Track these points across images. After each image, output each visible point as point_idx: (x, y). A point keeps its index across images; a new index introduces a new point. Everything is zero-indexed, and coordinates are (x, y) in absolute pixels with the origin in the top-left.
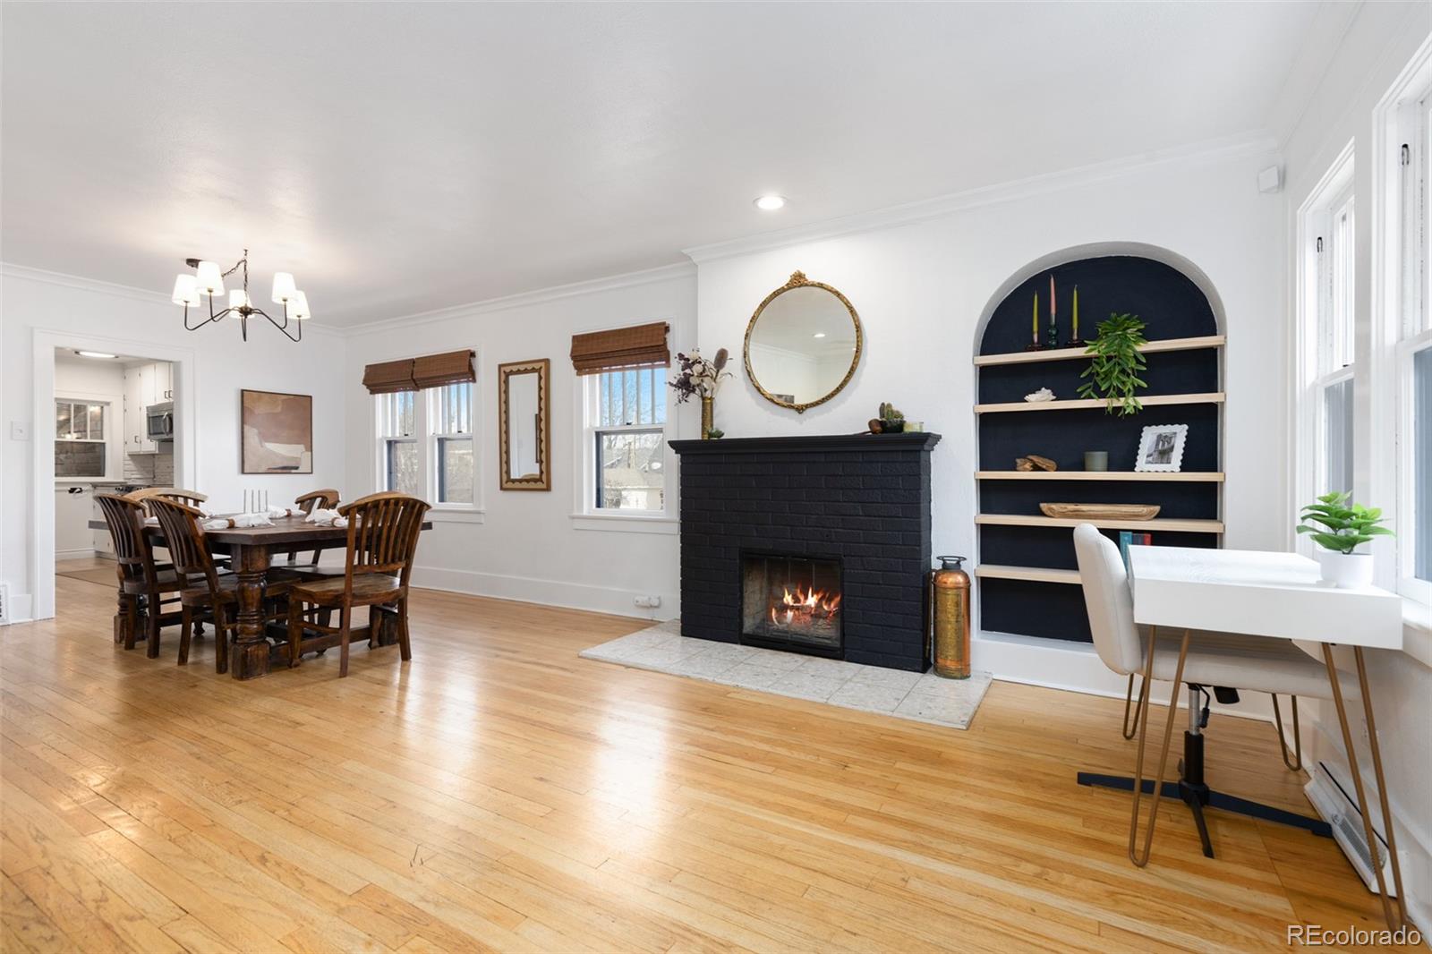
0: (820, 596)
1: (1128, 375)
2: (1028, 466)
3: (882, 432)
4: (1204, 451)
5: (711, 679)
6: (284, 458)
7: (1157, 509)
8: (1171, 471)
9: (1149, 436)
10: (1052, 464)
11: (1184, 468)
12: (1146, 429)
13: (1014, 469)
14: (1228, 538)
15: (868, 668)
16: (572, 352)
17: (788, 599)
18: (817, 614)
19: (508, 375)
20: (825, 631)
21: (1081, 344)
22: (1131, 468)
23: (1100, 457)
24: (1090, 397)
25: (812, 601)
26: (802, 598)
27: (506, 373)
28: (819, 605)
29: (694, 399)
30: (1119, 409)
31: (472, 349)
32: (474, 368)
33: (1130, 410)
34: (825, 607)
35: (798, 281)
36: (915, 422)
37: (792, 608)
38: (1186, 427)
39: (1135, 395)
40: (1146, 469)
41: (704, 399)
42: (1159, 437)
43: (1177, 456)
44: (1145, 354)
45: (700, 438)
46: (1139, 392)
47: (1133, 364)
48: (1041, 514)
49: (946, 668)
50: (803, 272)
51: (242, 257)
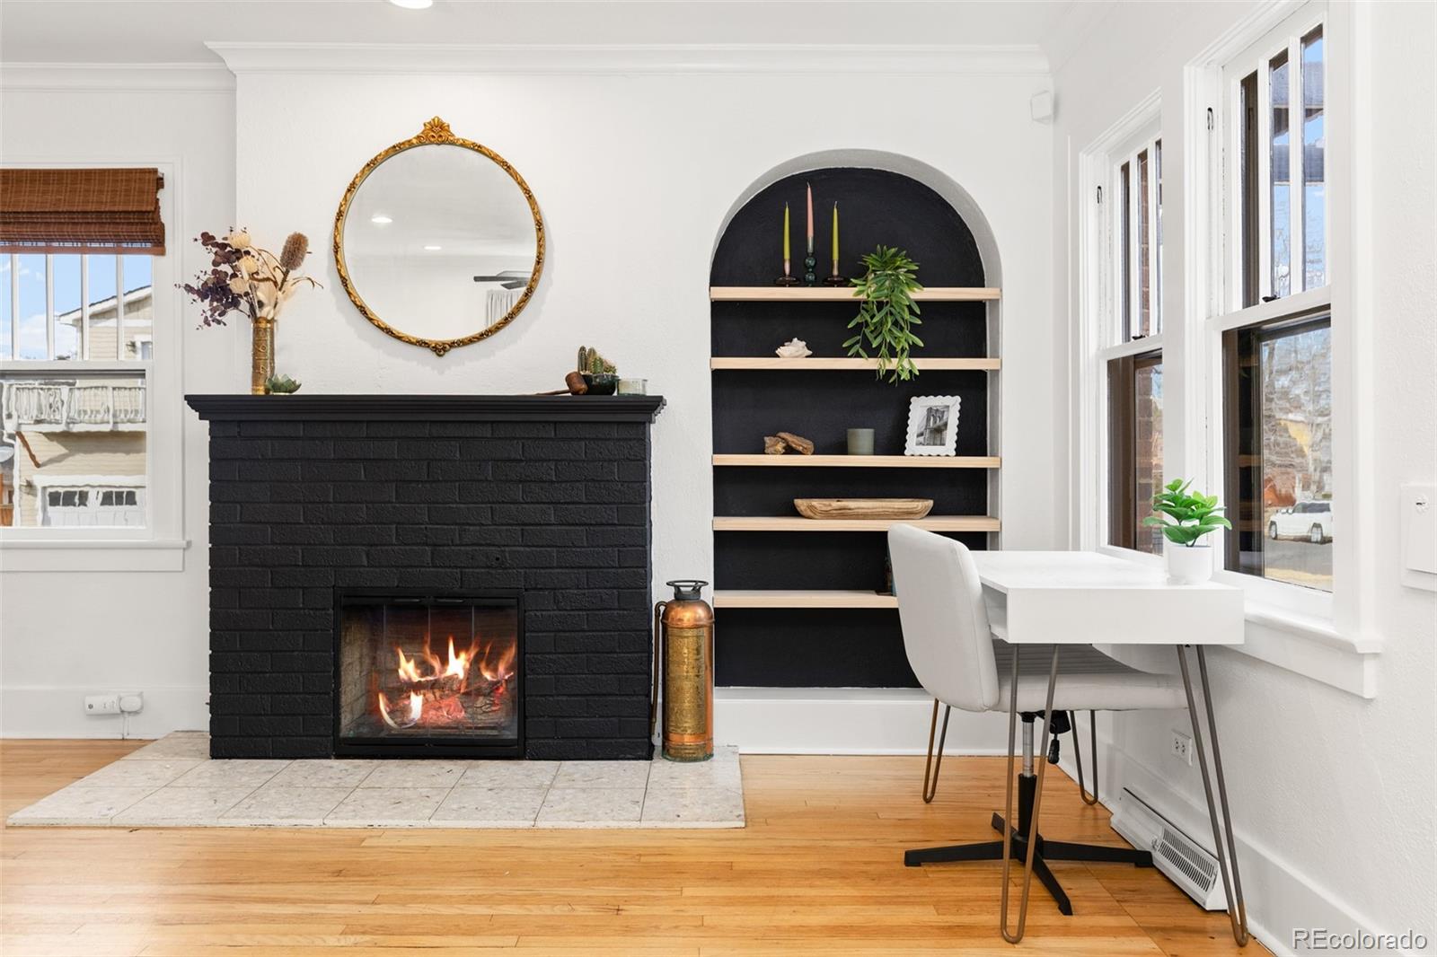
0: (473, 654)
1: (902, 329)
2: (780, 447)
3: (588, 393)
4: (974, 437)
5: (317, 823)
7: (930, 503)
8: (944, 455)
9: (919, 407)
10: (809, 444)
11: (960, 451)
12: (914, 399)
13: (762, 452)
14: (1005, 538)
15: (568, 765)
17: (408, 670)
18: (472, 689)
20: (494, 716)
21: (844, 282)
22: (900, 450)
23: (865, 436)
24: (858, 355)
25: (457, 665)
26: (436, 664)
28: (474, 672)
29: (237, 320)
30: (890, 373)
33: (905, 376)
34: (488, 675)
35: (437, 133)
36: (633, 377)
37: (417, 687)
38: (958, 399)
39: (911, 356)
40: (919, 454)
41: (257, 320)
42: (930, 410)
43: (951, 435)
44: (920, 303)
45: (246, 389)
46: (915, 352)
47: (907, 316)
48: (795, 513)
49: (683, 747)
50: (446, 120)
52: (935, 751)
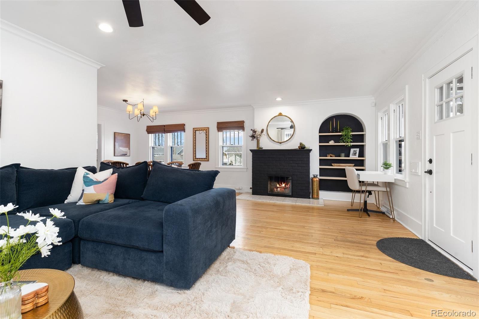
0: (285, 184)
1: (349, 139)
2: (330, 156)
3: (301, 149)
4: (362, 154)
6: (124, 152)
7: (354, 164)
8: (356, 157)
9: (352, 150)
10: (334, 156)
11: (359, 157)
12: (351, 149)
13: (327, 157)
14: (366, 170)
15: (298, 199)
16: (217, 126)
17: (278, 186)
18: (285, 188)
19: (196, 131)
20: (288, 191)
21: (340, 132)
22: (349, 157)
23: (343, 154)
24: (342, 143)
25: (283, 185)
26: (281, 185)
27: (195, 130)
28: (285, 186)
29: (255, 140)
30: (347, 145)
31: (184, 123)
32: (185, 129)
33: (349, 146)
34: (287, 186)
35: (280, 114)
36: (308, 146)
37: (279, 188)
38: (359, 149)
39: (350, 143)
40: (352, 157)
41: (257, 140)
42: (354, 151)
43: (357, 154)
44: (352, 135)
45: (256, 149)
46: (351, 142)
47: (350, 137)
48: (332, 166)
49: (315, 197)
50: (281, 113)
51: (142, 101)
52: (353, 201)
